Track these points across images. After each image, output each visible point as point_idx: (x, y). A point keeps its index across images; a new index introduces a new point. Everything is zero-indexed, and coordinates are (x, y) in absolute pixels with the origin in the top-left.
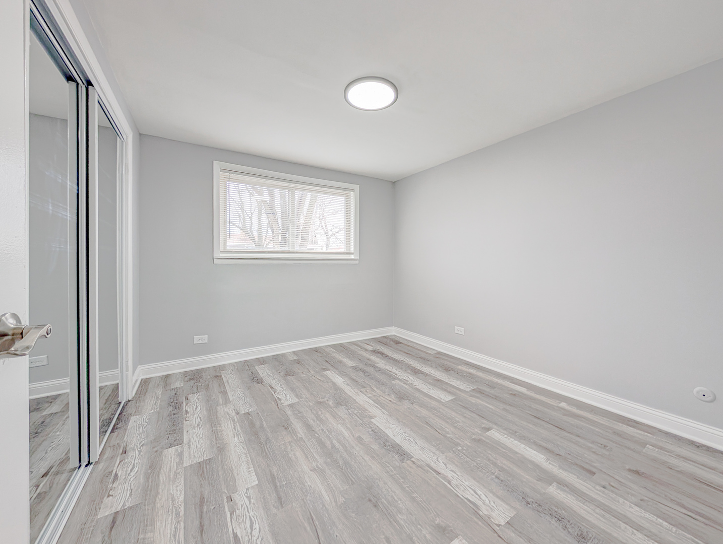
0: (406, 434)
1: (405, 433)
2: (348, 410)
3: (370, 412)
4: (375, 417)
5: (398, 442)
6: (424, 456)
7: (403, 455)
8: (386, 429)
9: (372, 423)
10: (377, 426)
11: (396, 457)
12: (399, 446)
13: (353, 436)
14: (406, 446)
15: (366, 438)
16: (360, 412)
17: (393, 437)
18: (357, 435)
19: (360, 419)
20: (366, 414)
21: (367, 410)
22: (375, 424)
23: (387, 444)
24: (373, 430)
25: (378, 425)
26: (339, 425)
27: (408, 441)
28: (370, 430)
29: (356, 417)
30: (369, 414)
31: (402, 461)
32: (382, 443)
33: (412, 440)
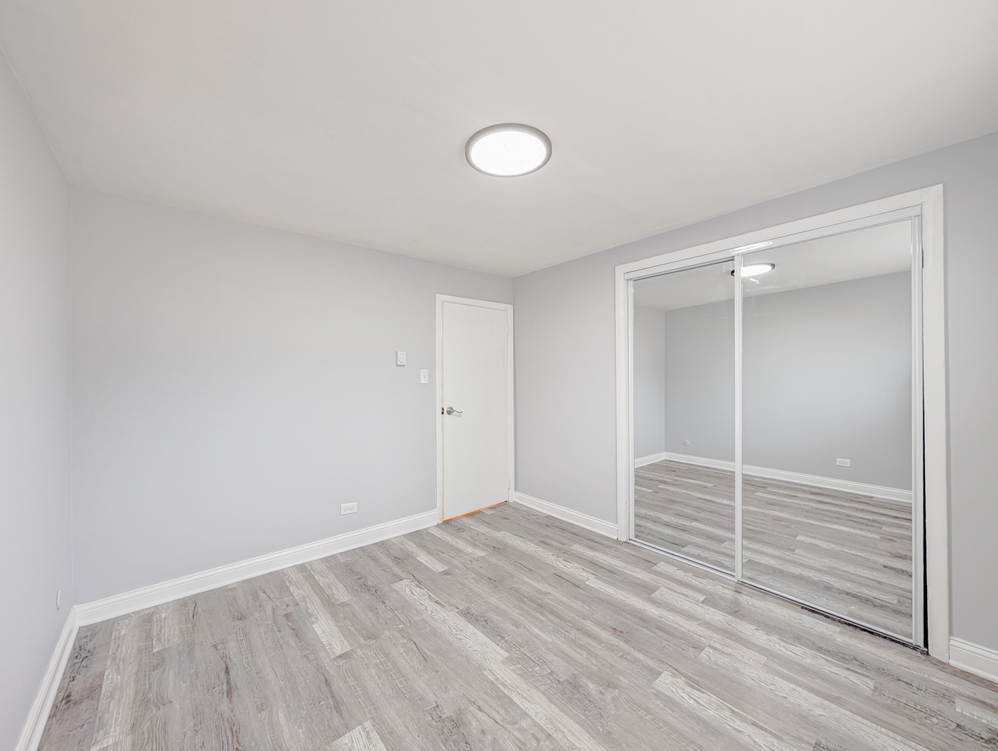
0: (459, 637)
1: (461, 639)
2: (552, 671)
3: (513, 670)
4: (504, 663)
5: (471, 626)
6: (444, 614)
7: (467, 615)
8: (486, 643)
9: (506, 651)
10: (498, 645)
11: (474, 611)
12: (469, 622)
13: (525, 627)
14: (462, 622)
15: (508, 626)
16: (530, 670)
17: (477, 631)
18: (521, 630)
19: (526, 655)
20: (519, 666)
21: (519, 674)
22: (502, 648)
23: (483, 623)
24: (503, 638)
25: (498, 648)
26: (550, 640)
27: (459, 629)
28: (506, 638)
29: (532, 658)
30: (514, 668)
31: (468, 608)
32: (489, 624)
33: (453, 630)
